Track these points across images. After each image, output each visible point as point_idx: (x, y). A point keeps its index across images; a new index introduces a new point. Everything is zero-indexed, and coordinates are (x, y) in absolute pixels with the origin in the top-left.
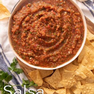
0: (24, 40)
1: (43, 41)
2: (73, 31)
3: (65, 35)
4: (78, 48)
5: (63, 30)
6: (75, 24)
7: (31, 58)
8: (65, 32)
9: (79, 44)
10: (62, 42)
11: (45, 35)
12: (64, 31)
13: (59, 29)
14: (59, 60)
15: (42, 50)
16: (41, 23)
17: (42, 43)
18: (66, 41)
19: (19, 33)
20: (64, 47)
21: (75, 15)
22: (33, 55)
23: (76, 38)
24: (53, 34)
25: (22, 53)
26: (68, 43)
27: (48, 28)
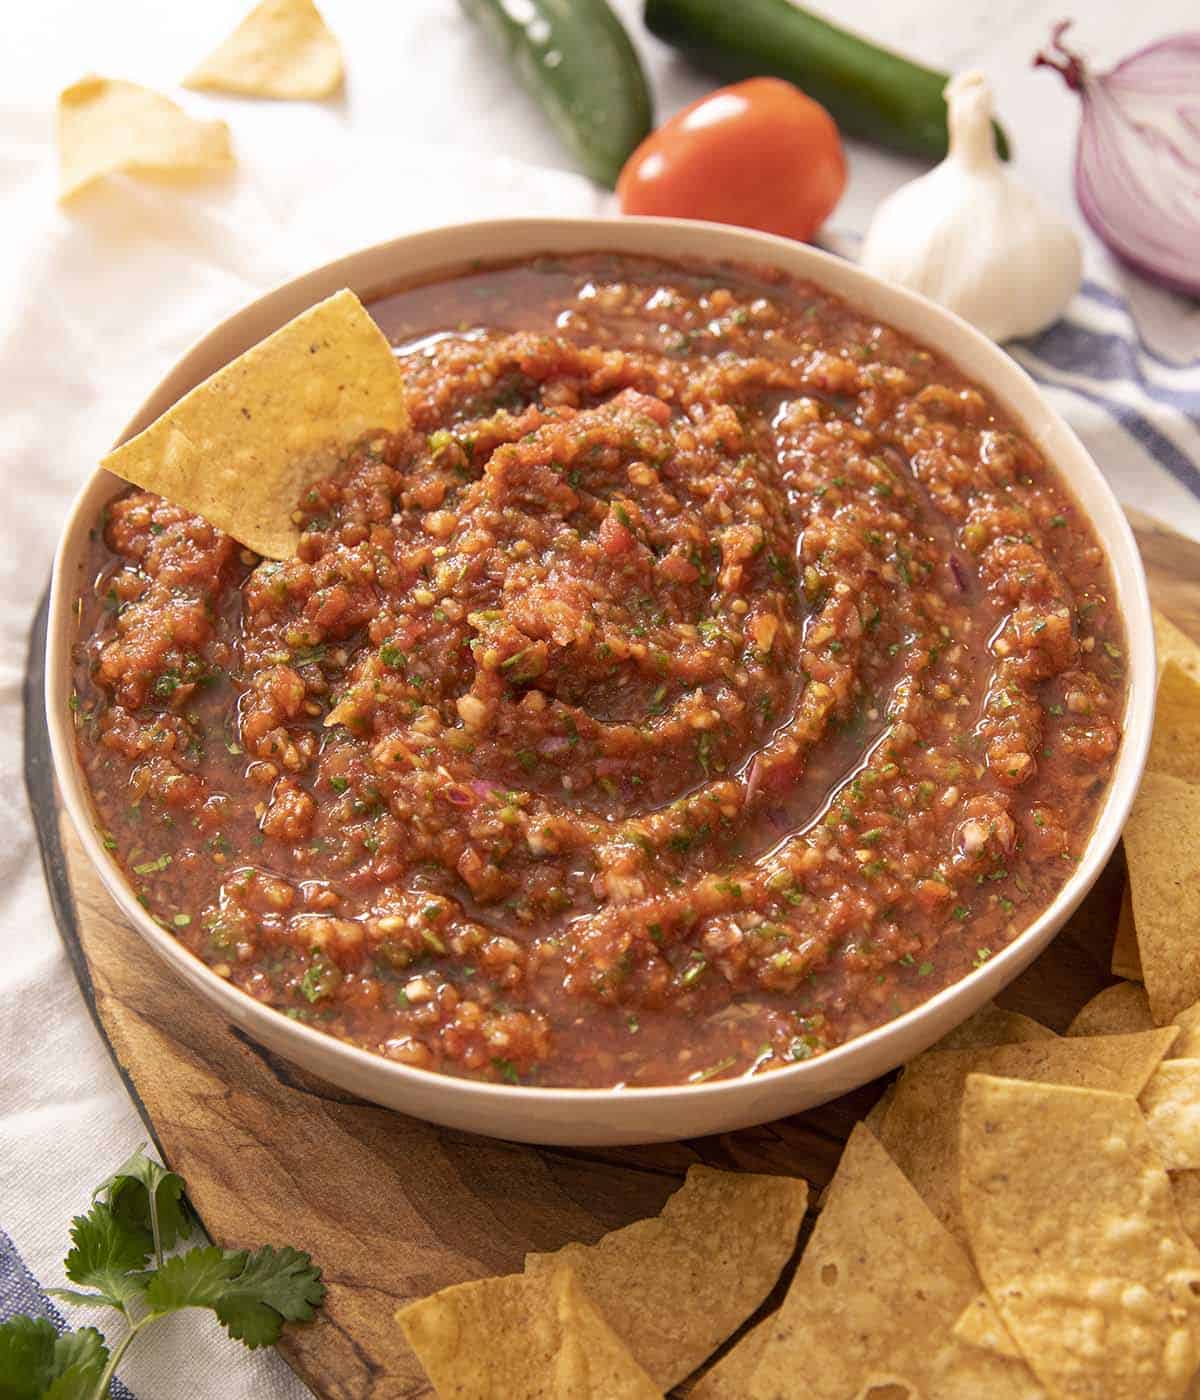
0: (290, 754)
1: (569, 729)
2: (952, 586)
3: (854, 628)
4: (1088, 781)
5: (812, 574)
6: (951, 501)
7: (415, 988)
8: (841, 588)
9: (1084, 719)
10: (830, 715)
11: (593, 637)
12: (825, 588)
13: (751, 563)
15: (566, 853)
17: (560, 762)
18: (881, 706)
20: (886, 784)
23: (1017, 650)
24: (684, 629)
26: (925, 729)
27: (600, 566)
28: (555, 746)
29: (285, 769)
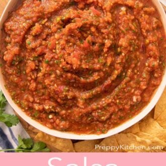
0: (33, 77)
1: (75, 79)
3: (124, 61)
4: (154, 88)
5: (119, 50)
6: (145, 34)
7: (50, 116)
8: (123, 54)
9: (156, 78)
10: (117, 76)
11: (80, 65)
12: (121, 53)
13: (110, 48)
14: (113, 117)
15: (74, 98)
16: (69, 38)
17: (73, 83)
18: (126, 73)
19: (20, 62)
20: (124, 88)
21: (146, 13)
22: (55, 110)
23: (149, 66)
24: (96, 60)
25: (31, 105)
26: (132, 78)
27: (84, 49)
28: (72, 81)
29: (32, 79)
